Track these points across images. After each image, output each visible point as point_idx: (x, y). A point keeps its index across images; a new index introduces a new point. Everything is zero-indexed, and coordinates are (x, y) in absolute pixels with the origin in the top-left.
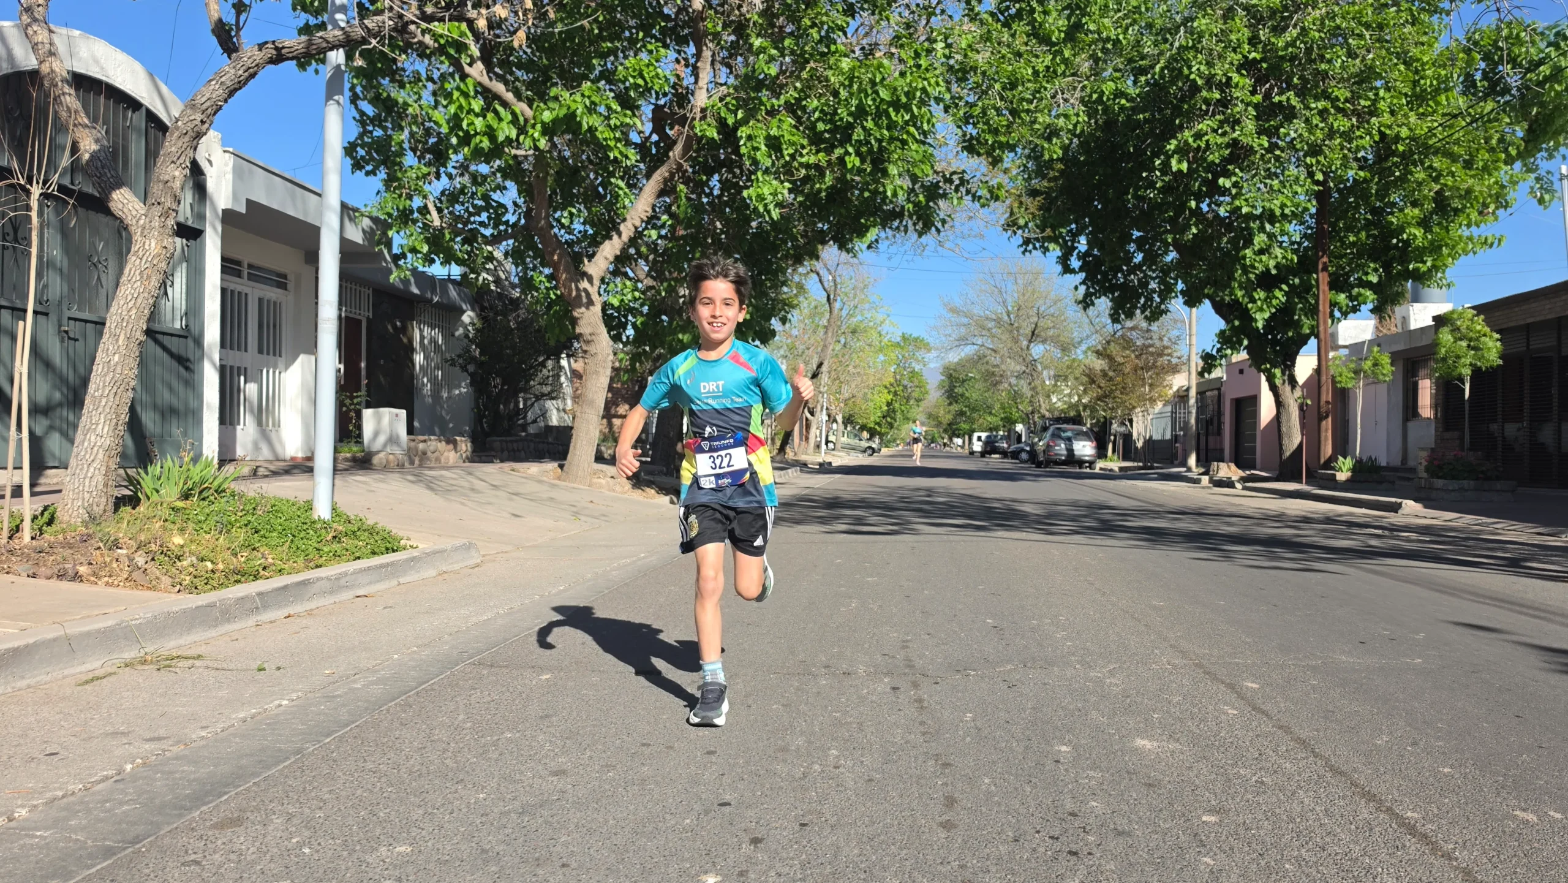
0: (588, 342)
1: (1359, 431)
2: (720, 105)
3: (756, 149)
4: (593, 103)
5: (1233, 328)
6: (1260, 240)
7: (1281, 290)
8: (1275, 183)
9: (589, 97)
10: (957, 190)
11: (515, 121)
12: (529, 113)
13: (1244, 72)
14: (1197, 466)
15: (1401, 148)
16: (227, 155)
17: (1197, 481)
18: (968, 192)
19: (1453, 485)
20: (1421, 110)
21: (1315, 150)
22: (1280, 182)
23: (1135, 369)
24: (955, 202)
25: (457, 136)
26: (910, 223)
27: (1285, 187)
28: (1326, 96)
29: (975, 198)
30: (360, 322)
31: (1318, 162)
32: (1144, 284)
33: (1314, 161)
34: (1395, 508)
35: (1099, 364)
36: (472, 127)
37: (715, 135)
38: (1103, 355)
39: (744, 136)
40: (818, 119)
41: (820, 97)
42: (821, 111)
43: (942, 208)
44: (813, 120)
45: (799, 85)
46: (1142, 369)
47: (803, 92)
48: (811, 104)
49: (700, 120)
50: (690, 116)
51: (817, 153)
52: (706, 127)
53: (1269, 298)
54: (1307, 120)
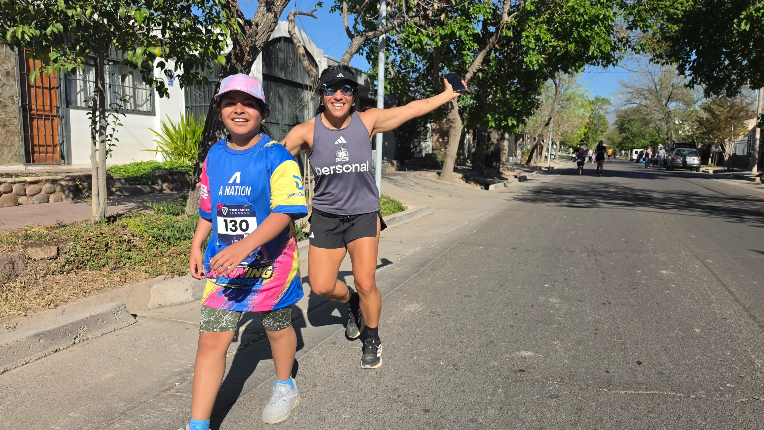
0: (452, 122)
2: (514, 21)
3: (530, 42)
4: (461, 26)
9: (460, 24)
10: (624, 46)
11: (428, 36)
12: (434, 31)
14: (757, 170)
16: (325, 58)
17: (752, 180)
18: (630, 46)
23: (726, 118)
24: (623, 51)
25: (407, 44)
26: (600, 61)
29: (633, 49)
35: (705, 115)
37: (512, 35)
38: (707, 110)
39: (525, 36)
40: (558, 26)
41: (559, 15)
42: (559, 23)
43: (617, 54)
44: (556, 26)
45: (549, 11)
46: (731, 118)
47: (552, 14)
48: (555, 18)
49: (506, 28)
50: (501, 27)
51: (558, 42)
52: (508, 32)
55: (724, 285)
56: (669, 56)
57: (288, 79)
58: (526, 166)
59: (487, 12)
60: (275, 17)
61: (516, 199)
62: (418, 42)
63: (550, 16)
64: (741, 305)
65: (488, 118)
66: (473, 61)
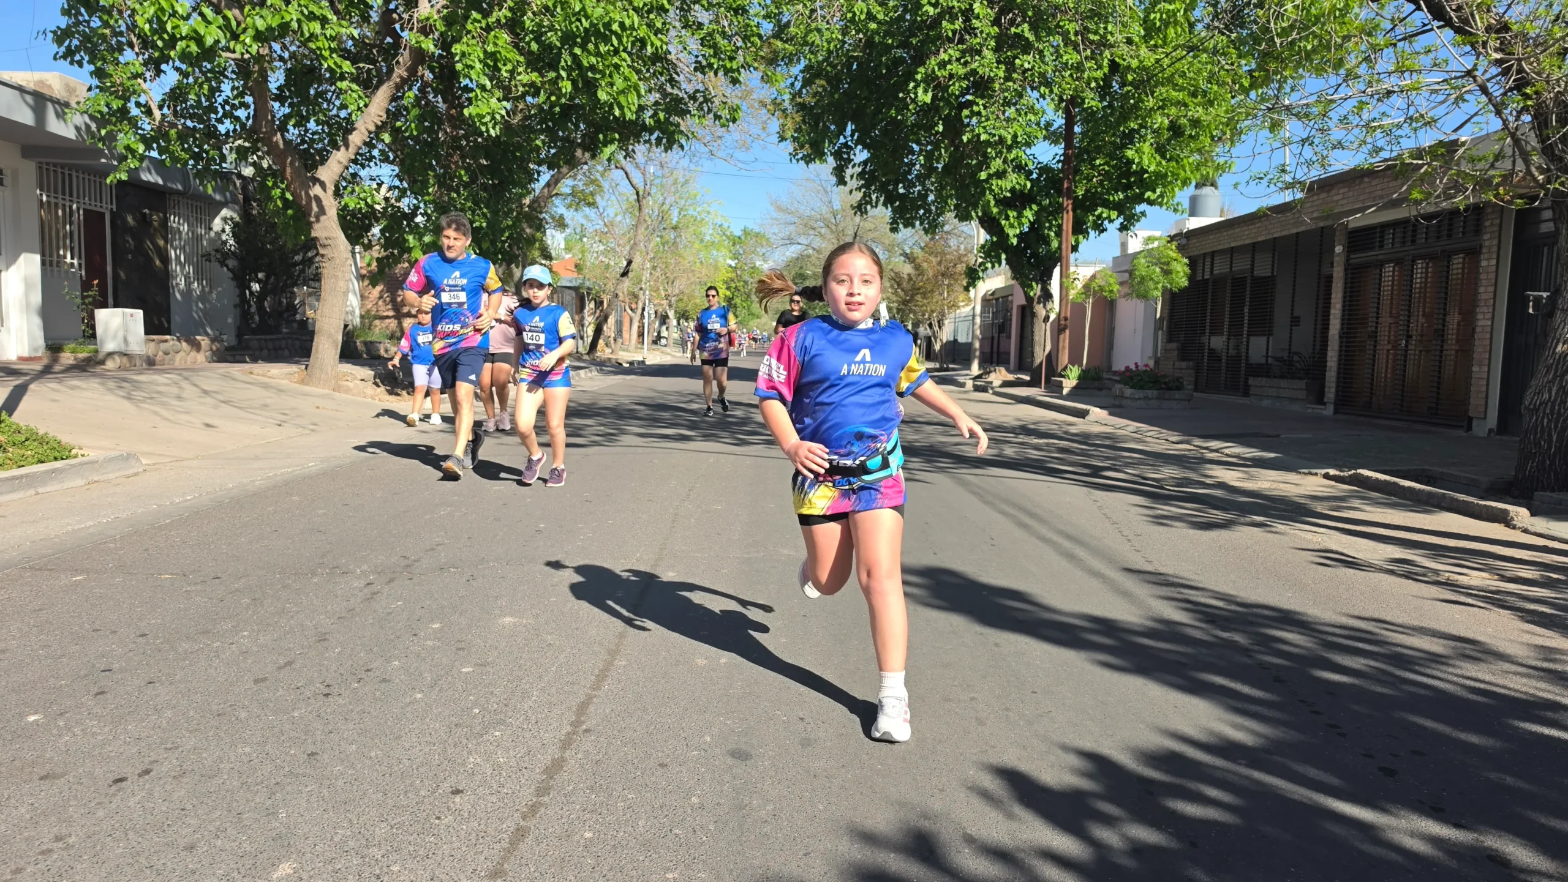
0: (324, 246)
1: (1087, 343)
2: (436, 17)
3: (470, 67)
5: (993, 240)
6: (997, 164)
7: (1031, 209)
8: (1011, 112)
10: (699, 108)
11: (226, 24)
12: (240, 17)
14: (977, 368)
17: (962, 385)
19: (1139, 394)
20: (1152, 42)
22: (1017, 110)
23: (935, 277)
24: (698, 119)
25: (164, 39)
27: (1020, 115)
28: (1059, 30)
29: (717, 117)
30: (104, 214)
31: (1051, 91)
33: (1047, 91)
34: (1083, 414)
36: (176, 31)
38: (909, 259)
39: (459, 52)
40: (531, 40)
42: (532, 32)
43: (686, 124)
44: (527, 39)
46: (943, 275)
48: (527, 21)
49: (417, 32)
52: (422, 38)
53: (1020, 216)
54: (1041, 52)
58: (586, 357)
63: (514, 13)
66: (366, 106)
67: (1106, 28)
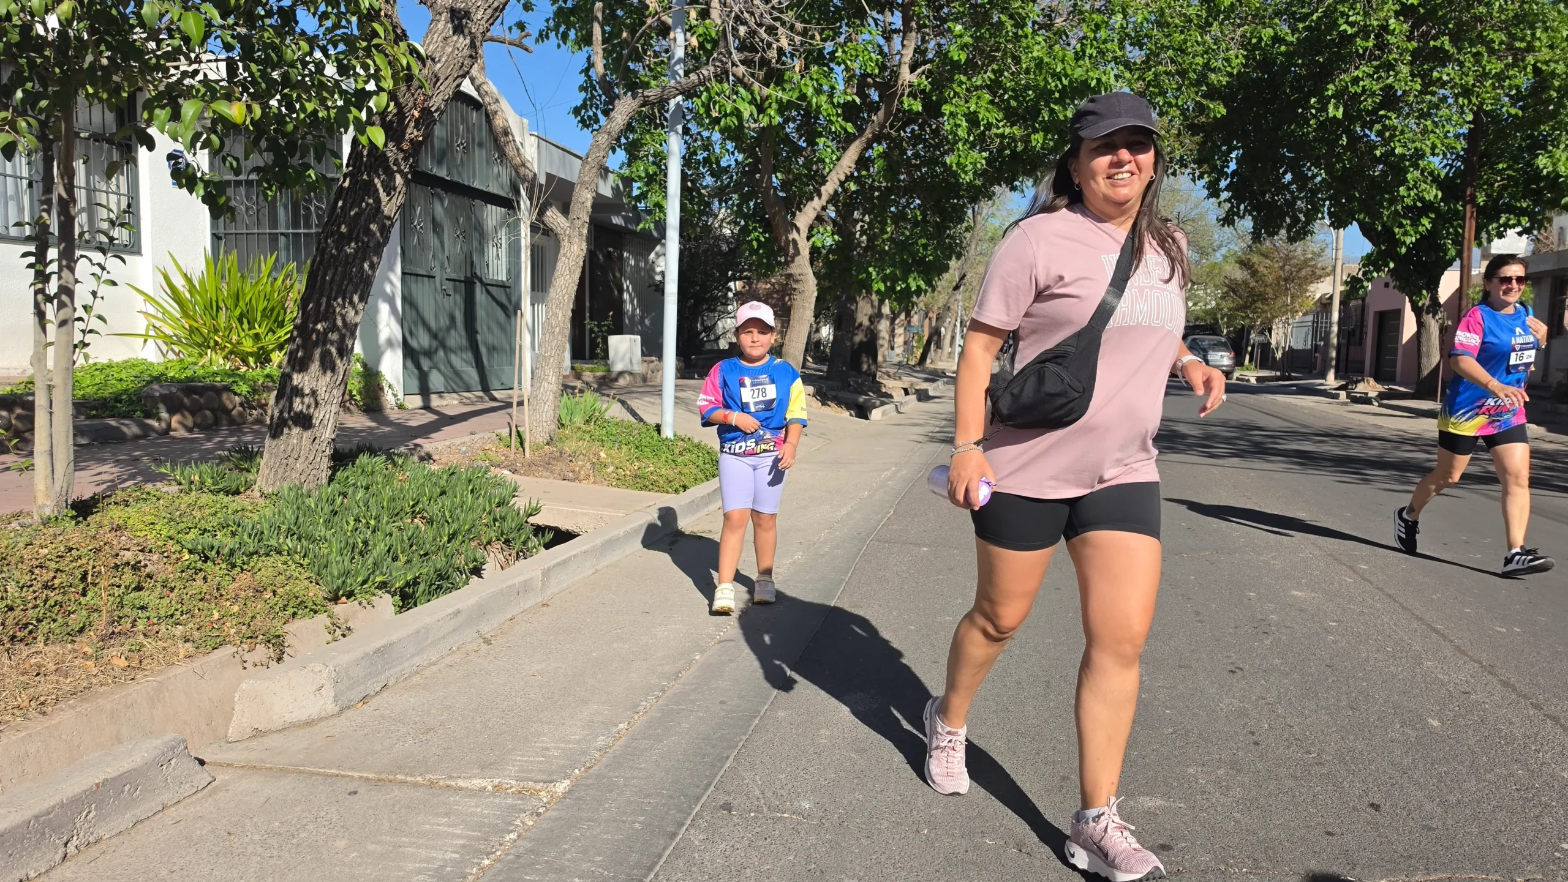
0: (797, 281)
2: (926, 83)
3: (959, 126)
4: (820, 86)
5: (1380, 252)
7: (1428, 217)
8: (1426, 123)
9: (817, 80)
11: (753, 101)
12: (766, 91)
13: (1402, 18)
14: (1336, 378)
15: (1557, 84)
16: (533, 138)
17: (1336, 397)
21: (1467, 92)
22: (1431, 122)
23: (1278, 280)
27: (1437, 127)
28: (1481, 39)
31: (1470, 102)
32: (1291, 204)
33: (1466, 102)
35: (1239, 274)
36: (723, 109)
37: (920, 109)
38: (1245, 265)
39: (947, 113)
40: (1010, 97)
41: (1012, 74)
42: (1013, 90)
44: (1006, 96)
45: (995, 67)
46: (1286, 280)
47: (998, 73)
48: (1005, 81)
49: (908, 96)
50: (899, 92)
51: (1012, 126)
52: (912, 102)
53: (1415, 223)
54: (1461, 64)
55: (1419, 619)
56: (1199, 162)
57: (456, 179)
58: (919, 368)
59: (871, 59)
60: (473, 45)
61: (932, 439)
62: (732, 114)
63: (995, 75)
64: (1475, 661)
65: (870, 274)
66: (838, 159)
67: (1533, 35)
